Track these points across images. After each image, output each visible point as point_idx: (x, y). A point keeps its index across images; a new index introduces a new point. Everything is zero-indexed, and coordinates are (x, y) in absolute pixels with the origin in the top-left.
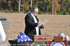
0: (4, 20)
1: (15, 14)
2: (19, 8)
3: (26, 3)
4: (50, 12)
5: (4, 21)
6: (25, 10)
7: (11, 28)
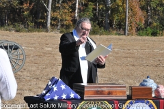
0: (14, 49)
1: (38, 36)
2: (49, 21)
3: (64, 8)
4: (120, 29)
5: (13, 51)
6: (62, 26)
7: (30, 69)
